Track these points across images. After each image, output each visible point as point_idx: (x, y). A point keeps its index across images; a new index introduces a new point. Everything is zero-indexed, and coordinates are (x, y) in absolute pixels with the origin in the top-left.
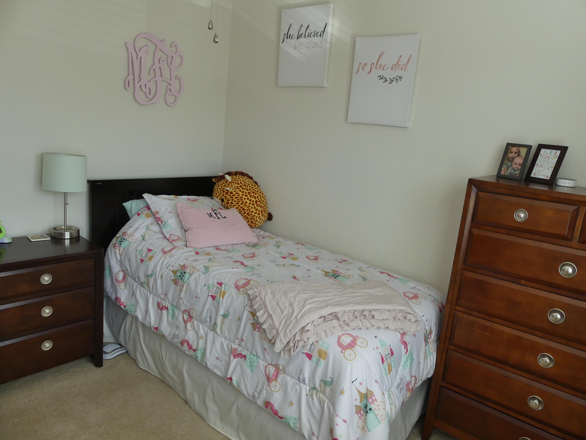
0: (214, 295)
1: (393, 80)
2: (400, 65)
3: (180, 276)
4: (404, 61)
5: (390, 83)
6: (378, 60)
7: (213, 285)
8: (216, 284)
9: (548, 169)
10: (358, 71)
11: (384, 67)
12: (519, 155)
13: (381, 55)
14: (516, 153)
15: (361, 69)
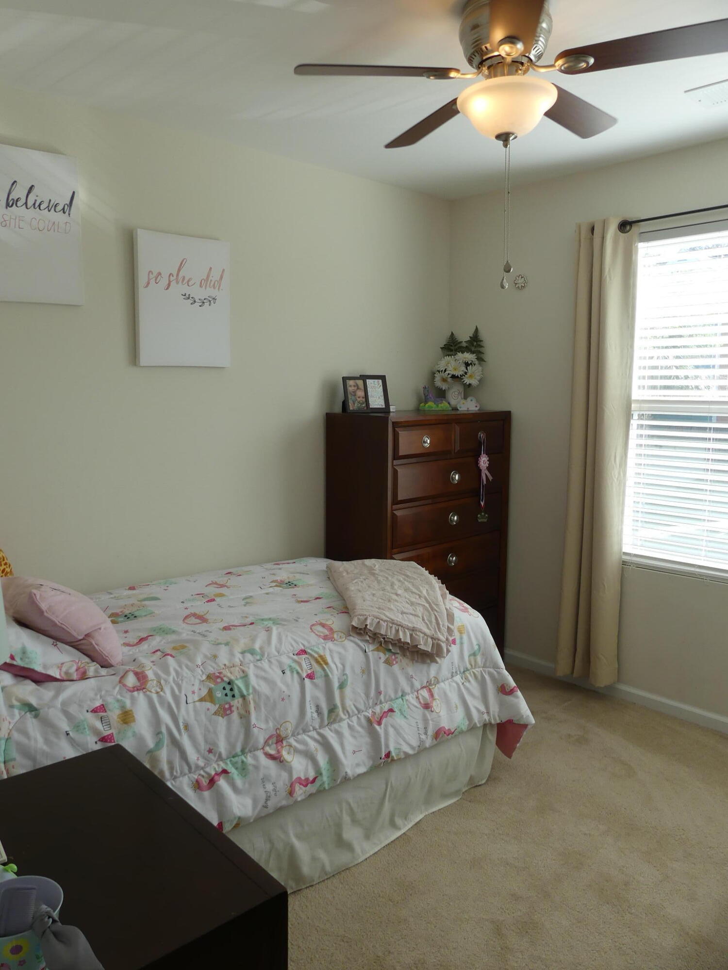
0: (309, 672)
1: (205, 301)
2: (211, 280)
3: (226, 695)
4: (215, 275)
5: (200, 306)
6: (179, 270)
7: (295, 661)
8: (295, 657)
9: (379, 398)
10: (148, 284)
11: (188, 281)
12: (358, 388)
13: (181, 264)
14: (354, 386)
15: (152, 281)
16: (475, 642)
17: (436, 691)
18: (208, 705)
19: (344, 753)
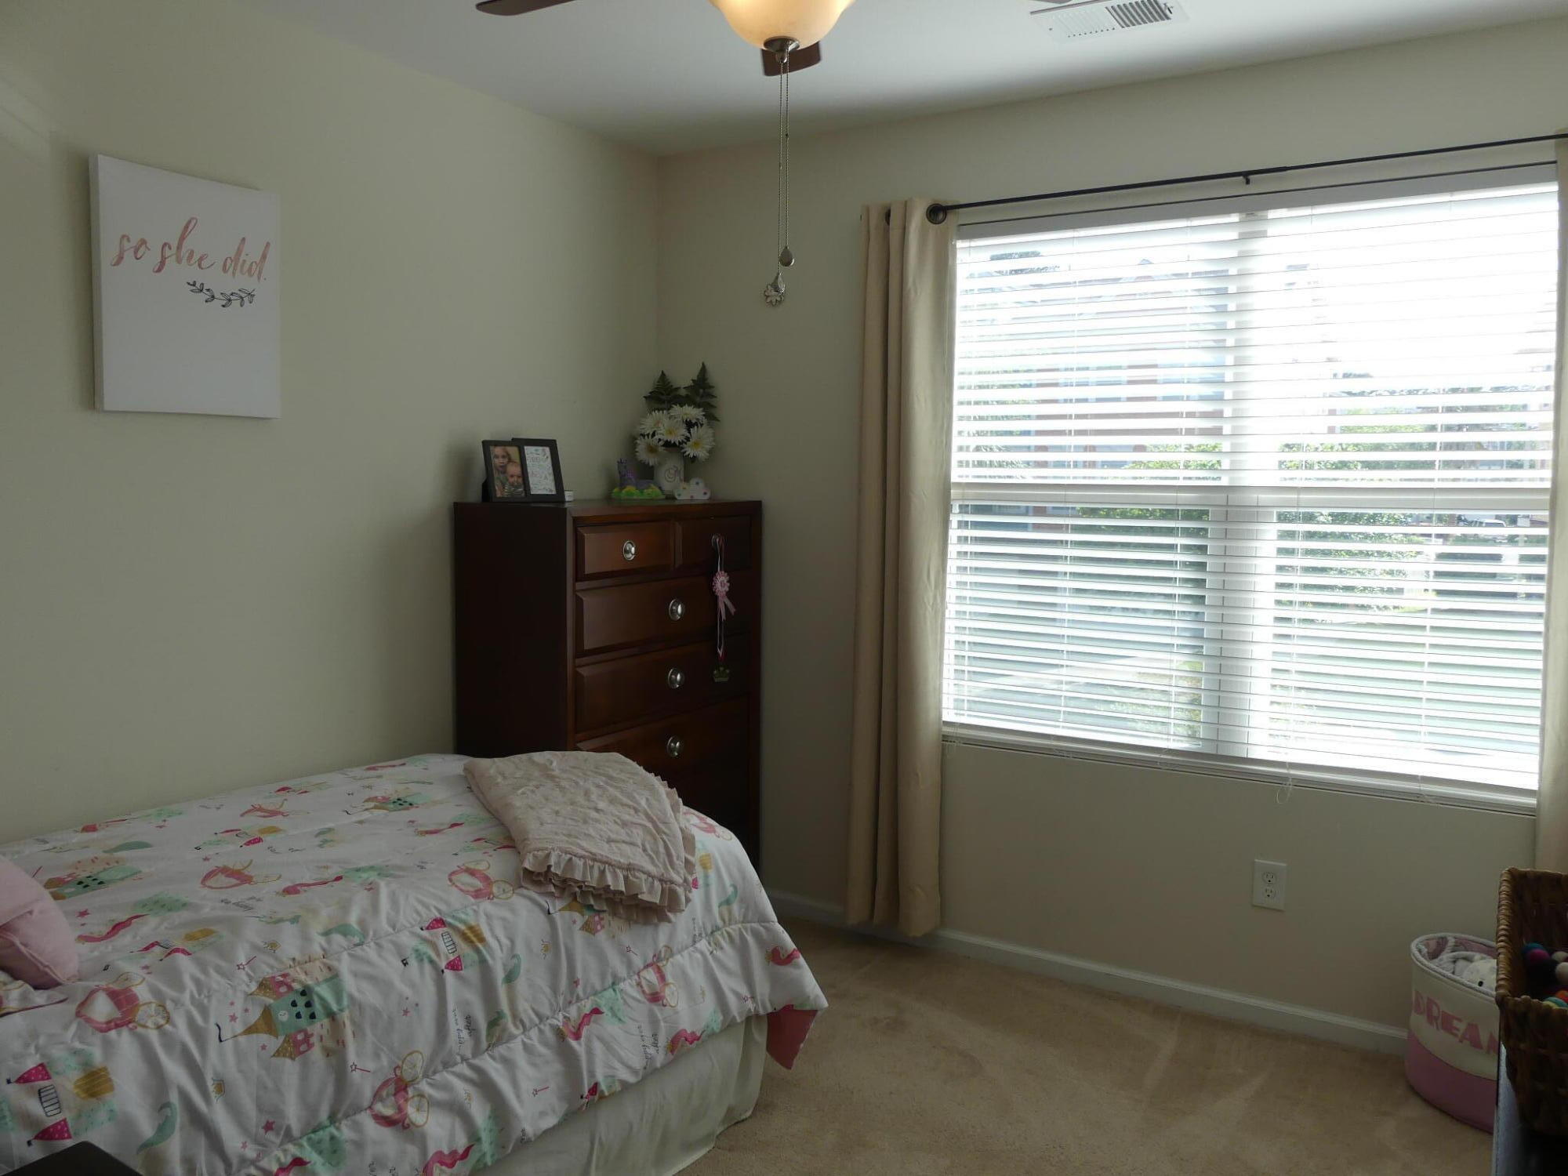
0: (452, 957)
1: (232, 298)
2: (244, 261)
3: (298, 1016)
4: (252, 253)
5: (223, 306)
6: (182, 238)
7: (425, 940)
8: (425, 933)
9: (546, 478)
10: (120, 258)
11: (201, 259)
12: (510, 460)
13: (186, 227)
14: (503, 457)
15: (129, 256)
16: (727, 882)
17: (668, 969)
18: (264, 1038)
19: (518, 1096)
